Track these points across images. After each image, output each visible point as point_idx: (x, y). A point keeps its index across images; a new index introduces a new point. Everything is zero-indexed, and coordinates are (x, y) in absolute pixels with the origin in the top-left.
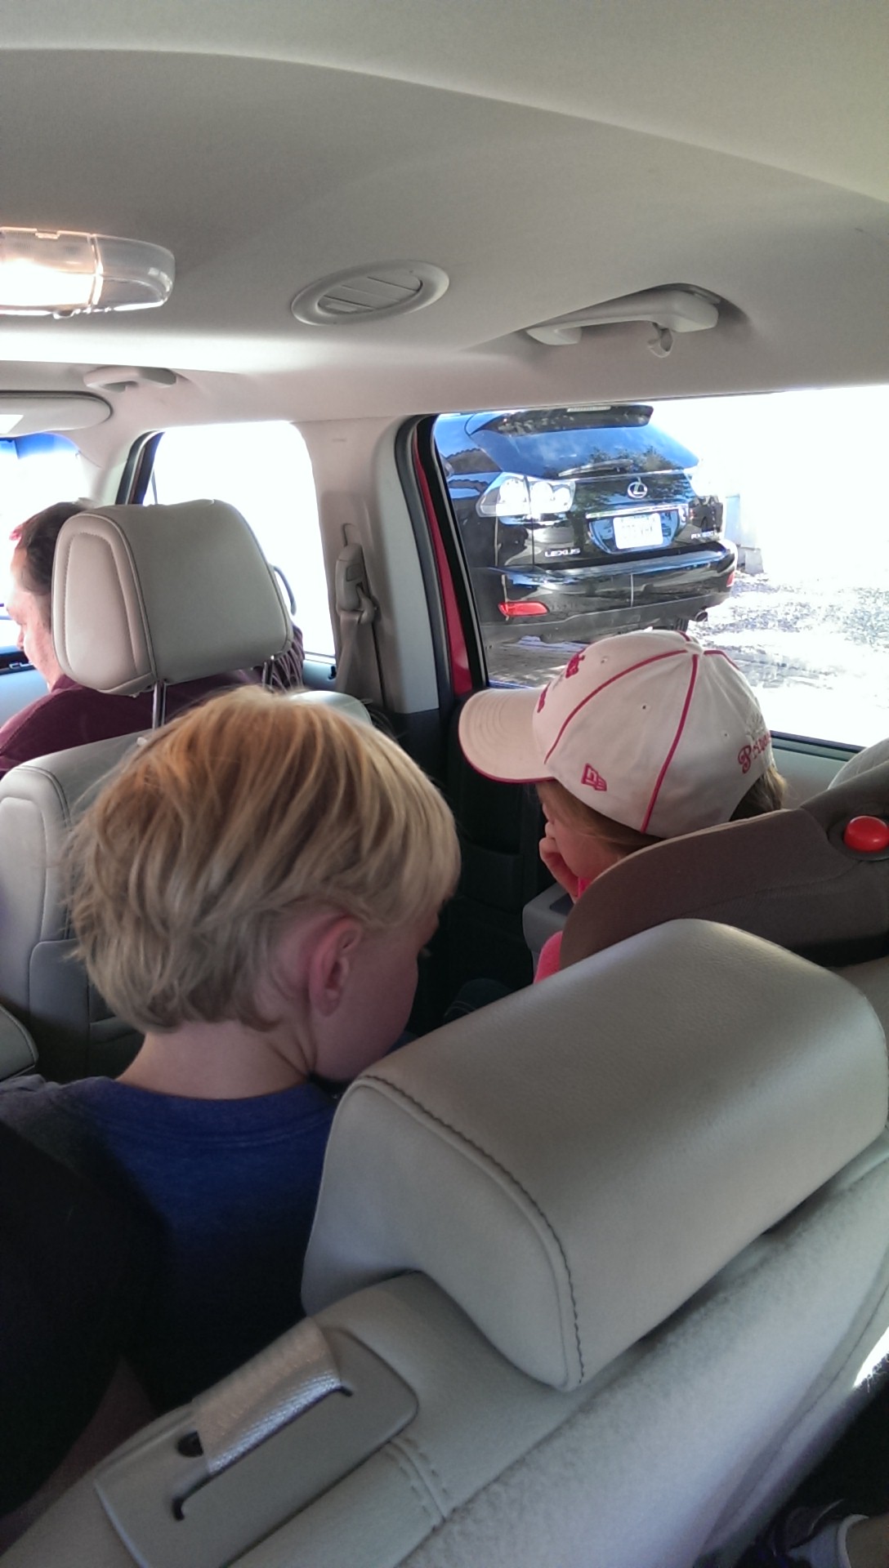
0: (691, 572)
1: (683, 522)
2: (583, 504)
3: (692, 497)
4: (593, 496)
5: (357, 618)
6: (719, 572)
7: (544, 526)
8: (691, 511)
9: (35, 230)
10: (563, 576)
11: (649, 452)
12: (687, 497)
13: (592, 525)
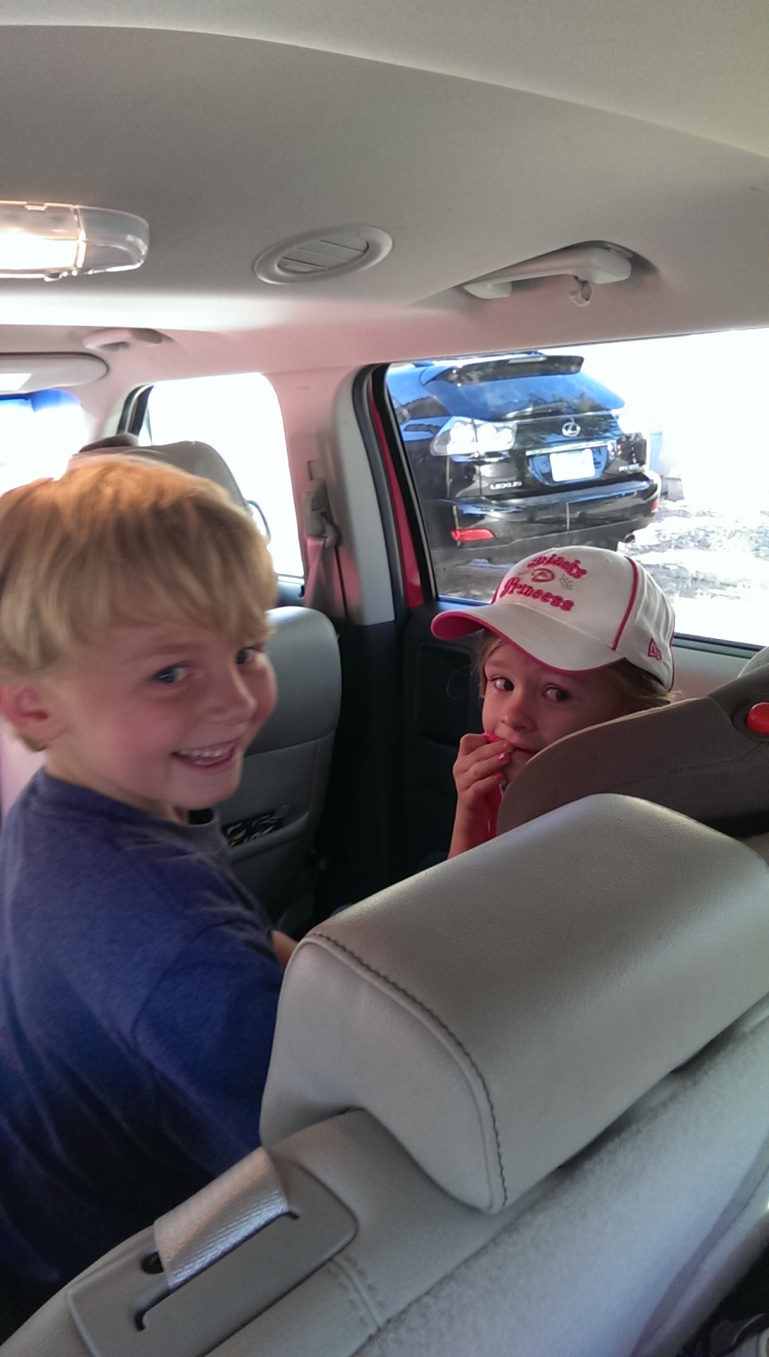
0: (620, 500)
1: (612, 456)
2: (523, 443)
3: (620, 435)
4: (533, 435)
5: (322, 543)
6: (645, 499)
7: (489, 463)
8: (619, 447)
9: (25, 203)
10: (507, 506)
11: (582, 395)
12: (615, 435)
13: (532, 461)
